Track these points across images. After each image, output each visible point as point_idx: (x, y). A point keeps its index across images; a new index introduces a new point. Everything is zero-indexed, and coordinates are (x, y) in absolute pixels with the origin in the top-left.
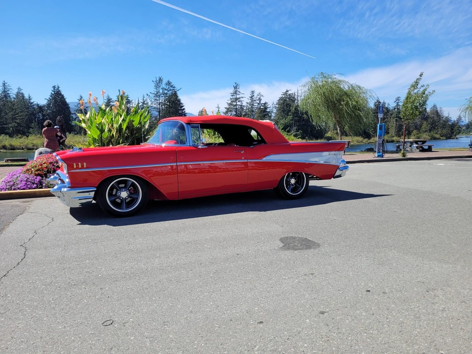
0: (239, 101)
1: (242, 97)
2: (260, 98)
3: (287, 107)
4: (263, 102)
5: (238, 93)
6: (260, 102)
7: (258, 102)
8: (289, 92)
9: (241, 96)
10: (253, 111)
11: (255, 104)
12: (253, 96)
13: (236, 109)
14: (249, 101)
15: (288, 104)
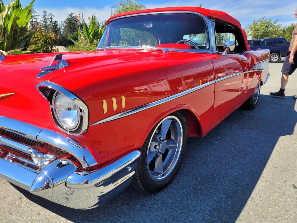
0: (35, 18)
1: (37, 16)
2: (51, 17)
3: (73, 26)
4: (54, 20)
5: (33, 12)
6: (52, 20)
7: (50, 20)
8: (73, 15)
9: (36, 14)
10: (47, 27)
11: (48, 22)
12: (46, 15)
13: (33, 24)
14: (43, 19)
15: (74, 23)
